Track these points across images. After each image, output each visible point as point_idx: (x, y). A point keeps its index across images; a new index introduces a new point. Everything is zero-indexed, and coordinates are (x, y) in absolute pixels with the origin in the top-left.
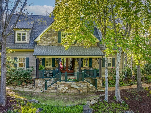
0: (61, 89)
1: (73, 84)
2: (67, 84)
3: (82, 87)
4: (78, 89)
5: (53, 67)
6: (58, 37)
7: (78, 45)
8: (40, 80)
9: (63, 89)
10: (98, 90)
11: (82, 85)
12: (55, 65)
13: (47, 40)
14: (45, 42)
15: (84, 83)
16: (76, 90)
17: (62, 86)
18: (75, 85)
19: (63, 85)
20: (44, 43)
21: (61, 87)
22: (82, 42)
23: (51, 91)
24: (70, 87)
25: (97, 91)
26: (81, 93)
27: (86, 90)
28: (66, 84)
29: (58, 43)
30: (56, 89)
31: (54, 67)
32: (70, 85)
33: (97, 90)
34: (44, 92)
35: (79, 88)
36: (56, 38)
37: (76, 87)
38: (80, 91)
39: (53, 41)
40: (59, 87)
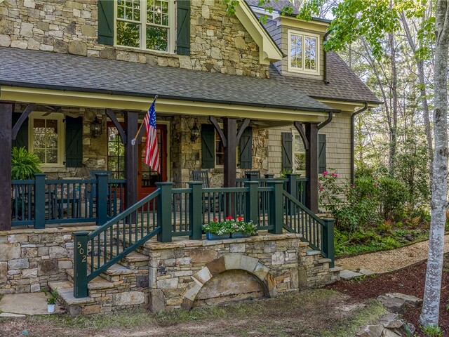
0: (174, 284)
1: (235, 248)
2: (206, 253)
3: (278, 263)
4: (262, 277)
5: (73, 169)
6: (96, 13)
7: (193, 61)
8: (23, 238)
9: (185, 281)
10: (337, 272)
11: (278, 254)
12: (85, 159)
13: (41, 19)
14: (26, 28)
15: (284, 243)
16: (246, 283)
17: (178, 268)
18: (244, 258)
19: (187, 261)
20: (23, 34)
21: (177, 274)
22: (208, 52)
23: (114, 299)
24: (220, 268)
25: (334, 277)
26: (275, 294)
27: (296, 281)
28: (199, 250)
29: (99, 41)
30: (144, 284)
31: (79, 169)
32: (223, 258)
33: (335, 272)
34: (72, 311)
35: (266, 270)
36: (87, 15)
37: (250, 264)
38: (270, 285)
39: (72, 28)
40: (162, 270)
